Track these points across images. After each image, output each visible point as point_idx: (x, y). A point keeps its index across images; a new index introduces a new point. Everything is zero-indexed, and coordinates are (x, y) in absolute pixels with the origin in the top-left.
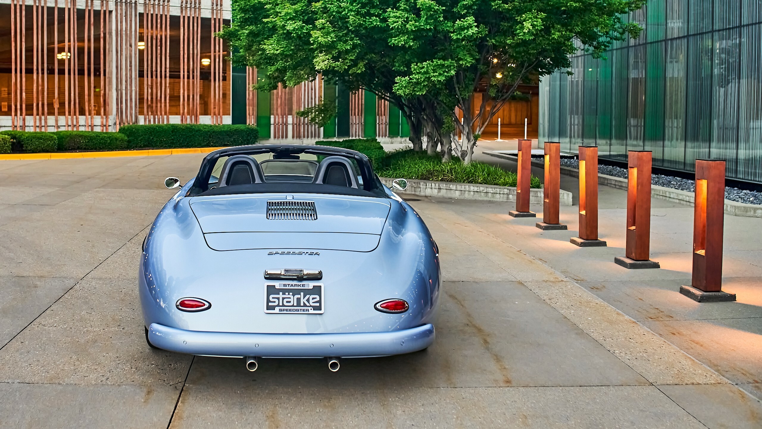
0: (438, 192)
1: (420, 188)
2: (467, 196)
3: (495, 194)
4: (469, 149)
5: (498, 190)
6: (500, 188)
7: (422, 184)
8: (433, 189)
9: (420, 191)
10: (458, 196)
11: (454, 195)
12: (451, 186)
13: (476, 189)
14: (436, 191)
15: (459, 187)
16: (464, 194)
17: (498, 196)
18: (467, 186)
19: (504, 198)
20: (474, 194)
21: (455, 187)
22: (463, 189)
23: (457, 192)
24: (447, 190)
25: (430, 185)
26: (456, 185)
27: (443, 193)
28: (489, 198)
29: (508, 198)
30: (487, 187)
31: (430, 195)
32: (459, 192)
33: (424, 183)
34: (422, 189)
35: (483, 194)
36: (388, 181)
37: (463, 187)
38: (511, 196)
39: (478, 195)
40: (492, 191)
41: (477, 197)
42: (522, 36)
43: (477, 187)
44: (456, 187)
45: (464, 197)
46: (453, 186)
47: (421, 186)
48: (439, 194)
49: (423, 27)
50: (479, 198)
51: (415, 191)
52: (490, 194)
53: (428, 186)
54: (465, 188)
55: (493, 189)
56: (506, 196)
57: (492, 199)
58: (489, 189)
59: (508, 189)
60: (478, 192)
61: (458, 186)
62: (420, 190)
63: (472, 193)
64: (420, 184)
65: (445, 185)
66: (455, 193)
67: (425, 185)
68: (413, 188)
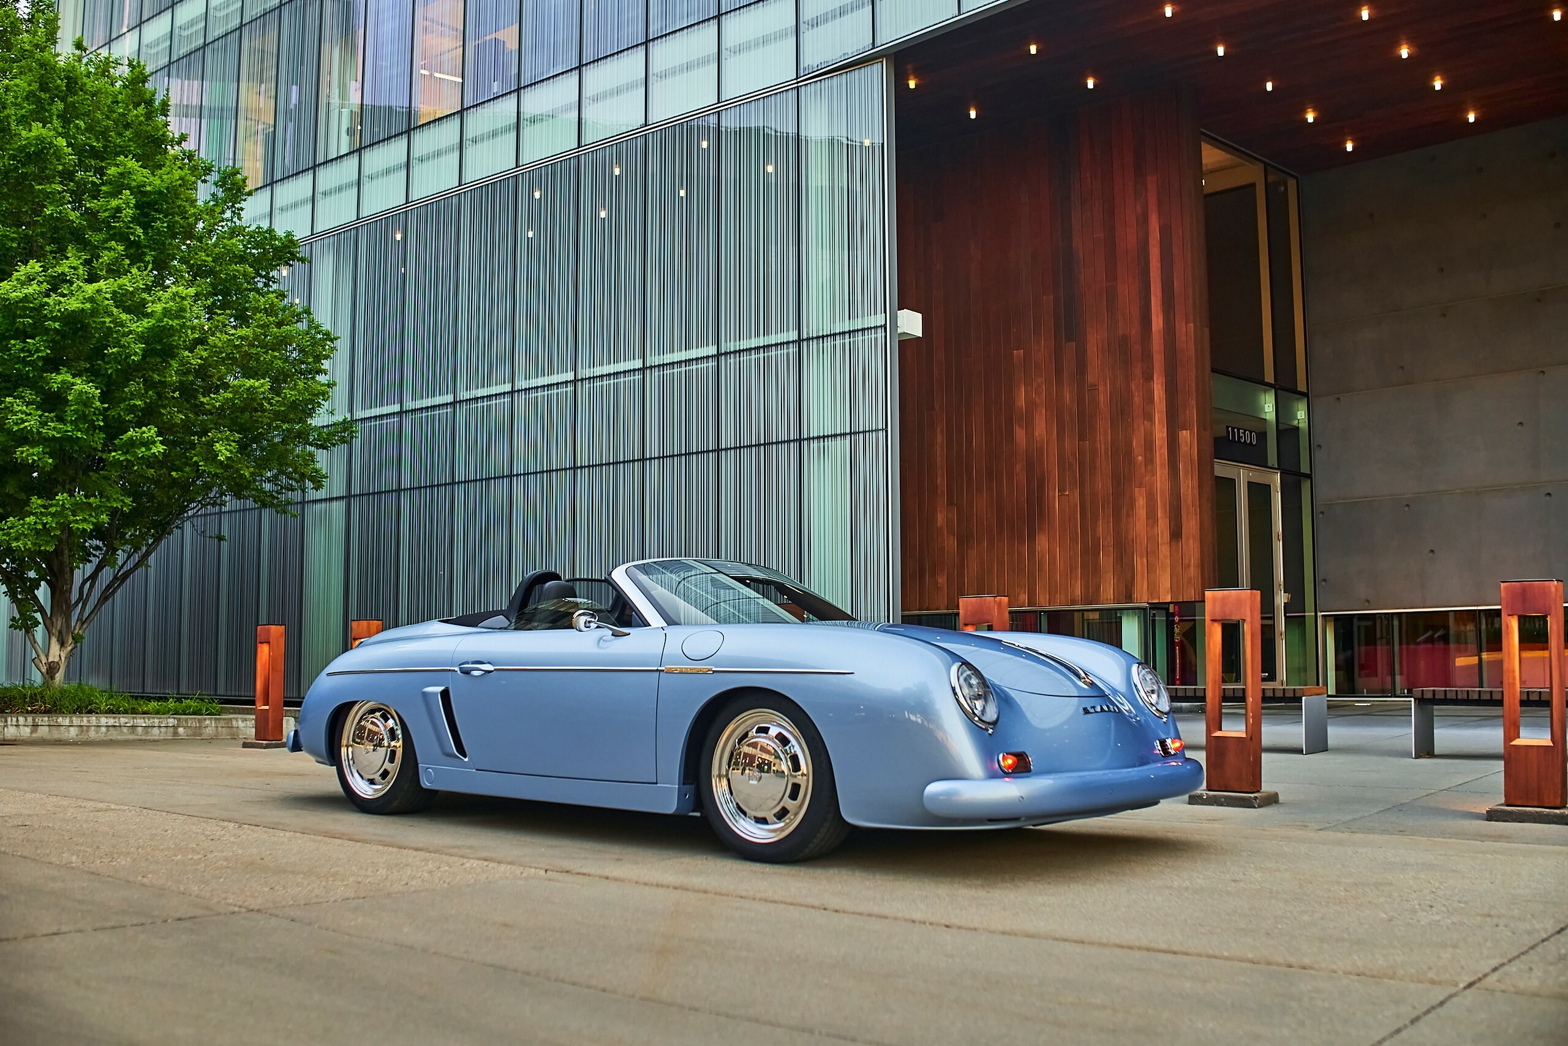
0: (32, 732)
2: (92, 734)
3: (150, 730)
4: (63, 659)
5: (156, 721)
6: (160, 718)
8: (21, 727)
10: (75, 737)
11: (66, 734)
12: (60, 719)
13: (111, 722)
14: (28, 730)
15: (76, 721)
16: (88, 731)
17: (156, 731)
18: (94, 718)
19: (169, 734)
20: (108, 731)
21: (68, 720)
22: (85, 723)
23: (72, 729)
24: (53, 728)
25: (14, 719)
26: (71, 718)
27: (43, 732)
28: (137, 735)
29: (176, 733)
30: (134, 718)
31: (14, 738)
32: (77, 728)
35: (125, 730)
37: (85, 719)
38: (181, 730)
39: (115, 732)
40: (145, 722)
41: (114, 735)
43: (114, 718)
44: (71, 721)
45: (86, 737)
46: (63, 720)
48: (34, 735)
50: (119, 737)
52: (140, 729)
53: (9, 723)
54: (89, 721)
55: (147, 720)
56: (171, 729)
57: (143, 737)
58: (138, 721)
59: (175, 718)
60: (115, 726)
61: (74, 719)
63: (104, 729)
65: (46, 719)
66: (69, 732)
67: (3, 720)
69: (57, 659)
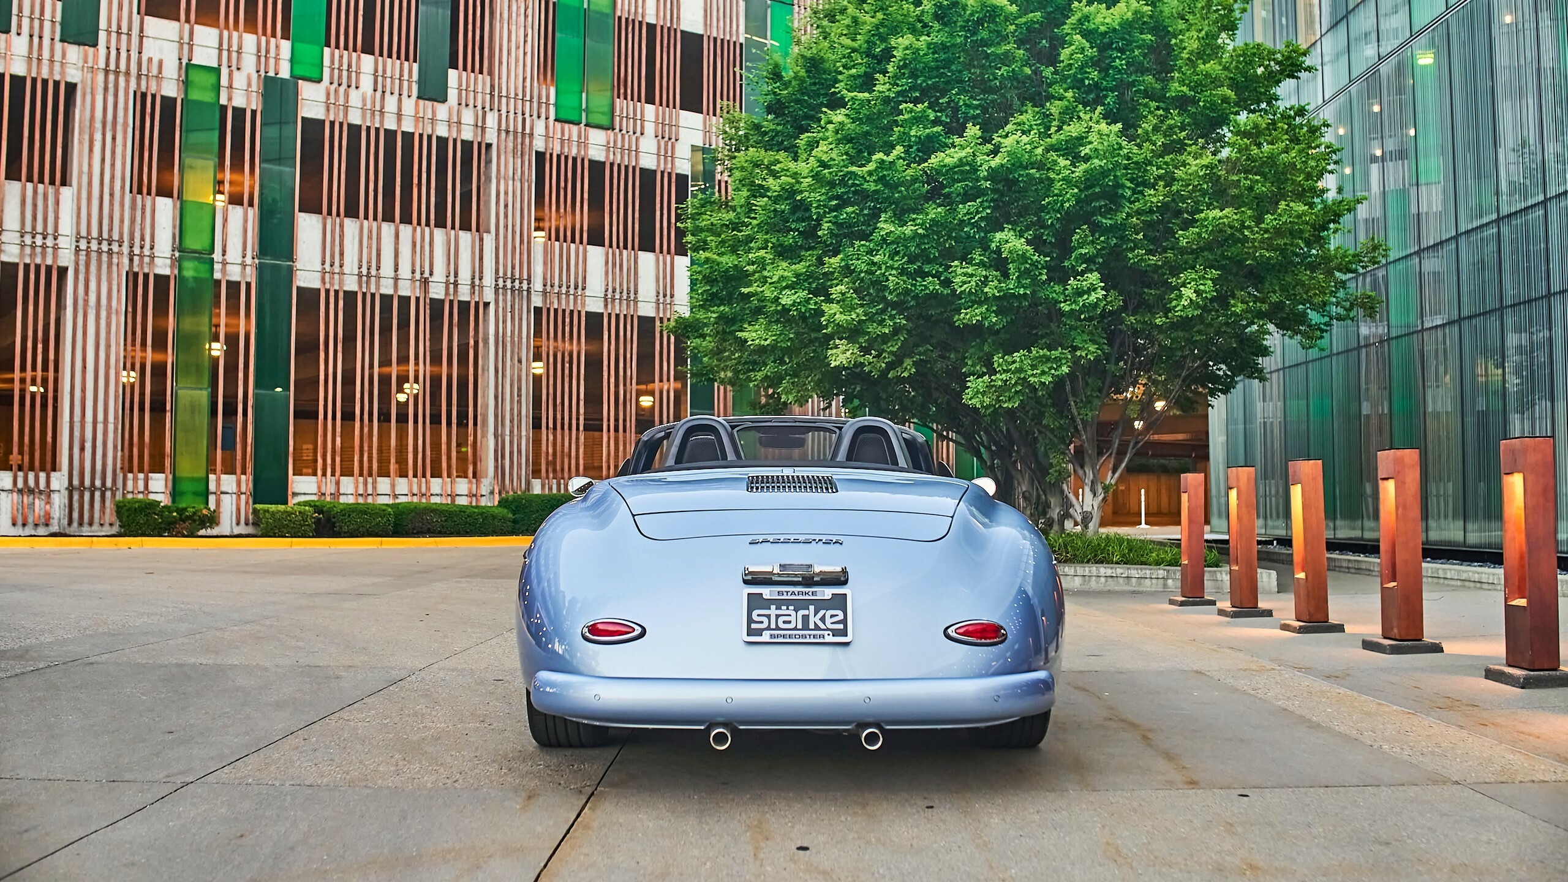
2: (1094, 584)
3: (1142, 580)
4: (1096, 508)
5: (1148, 572)
6: (1151, 570)
12: (1067, 569)
13: (1109, 572)
15: (1080, 570)
16: (1089, 581)
17: (1148, 582)
18: (1094, 568)
20: (1106, 581)
21: (1073, 570)
22: (1087, 573)
23: (1076, 578)
26: (1075, 568)
28: (1132, 586)
29: (1165, 586)
30: (1128, 569)
32: (1080, 578)
35: (1121, 580)
37: (1087, 569)
38: (1170, 582)
39: (1112, 582)
41: (1112, 585)
42: (1181, 311)
43: (1112, 568)
44: (1076, 571)
45: (1089, 587)
50: (1116, 588)
52: (1134, 580)
54: (1090, 571)
57: (1137, 589)
59: (1164, 570)
61: (1078, 568)
63: (1103, 580)
66: (1074, 580)
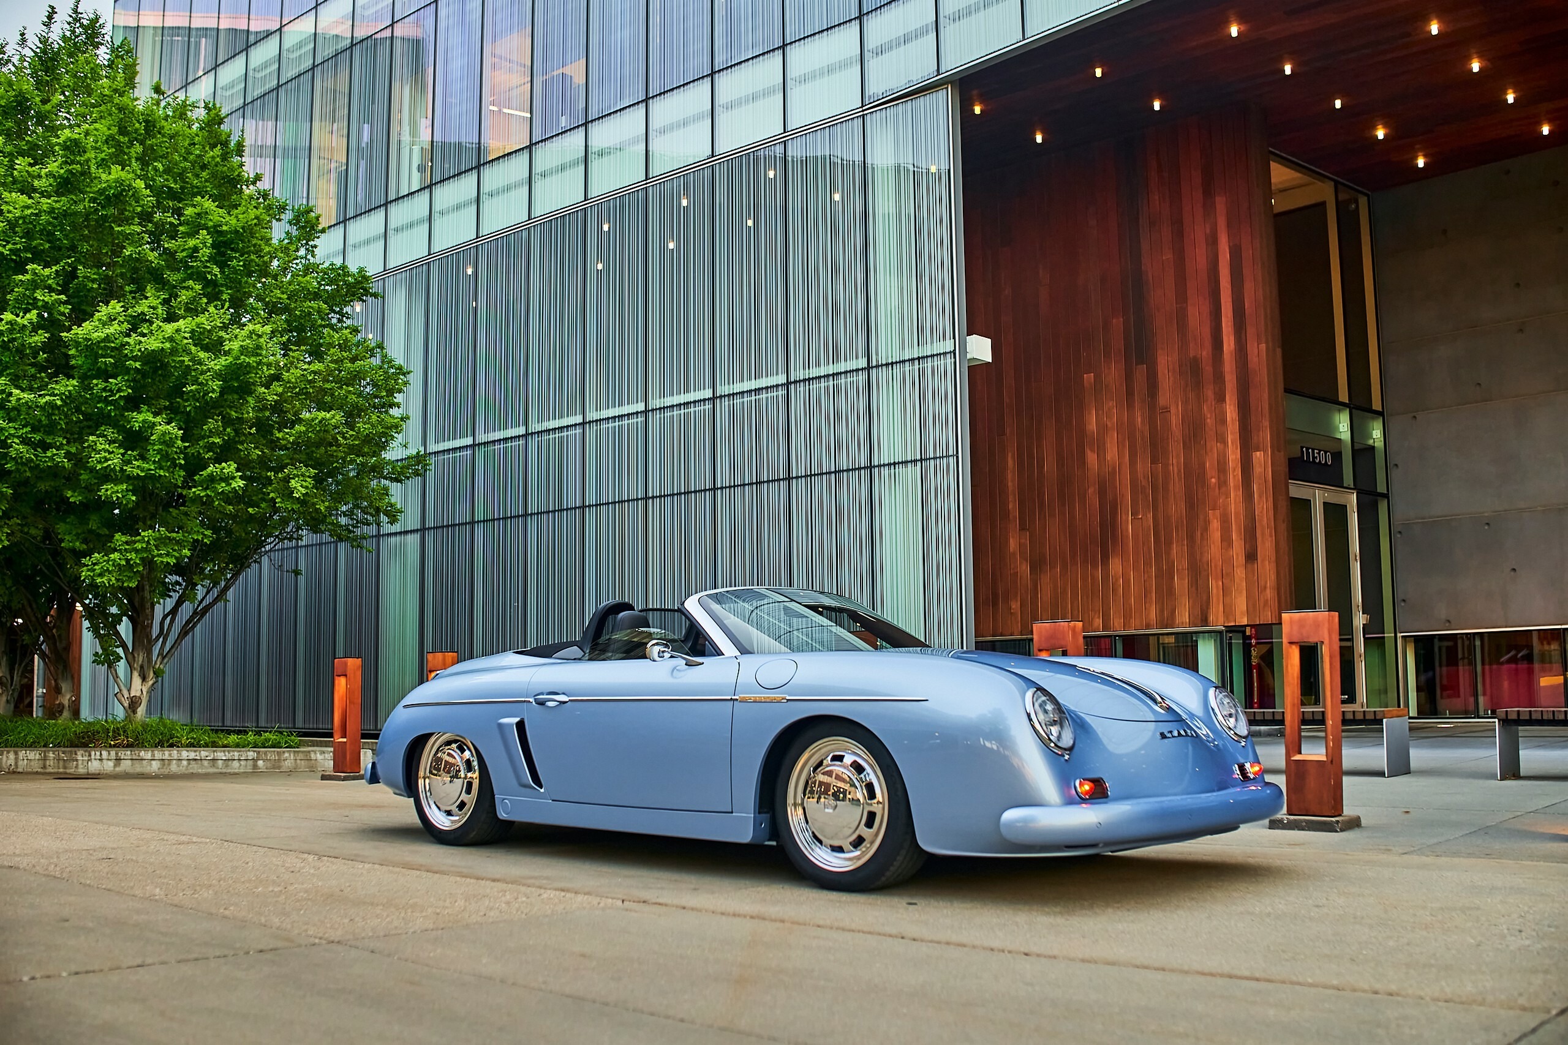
0: (115, 766)
1: (77, 760)
2: (174, 768)
3: (230, 762)
4: (145, 693)
5: (236, 754)
6: (240, 751)
7: (80, 755)
8: (105, 761)
9: (77, 767)
10: (157, 770)
11: (149, 768)
12: (142, 753)
13: (192, 755)
14: (111, 764)
15: (158, 754)
16: (169, 765)
17: (236, 764)
18: (175, 752)
19: (249, 767)
20: (189, 764)
21: (150, 754)
22: (166, 756)
23: (154, 763)
24: (135, 761)
25: (98, 753)
26: (153, 751)
27: (126, 766)
28: (218, 768)
29: (255, 766)
30: (214, 751)
31: (98, 772)
32: (158, 762)
33: (85, 751)
34: (80, 762)
35: (206, 763)
36: (5, 753)
37: (167, 753)
38: (260, 763)
39: (196, 766)
40: (225, 756)
41: (195, 768)
43: (195, 751)
44: (153, 755)
45: (168, 770)
46: (145, 754)
47: (79, 758)
48: (117, 769)
49: (153, 472)
50: (200, 771)
51: (65, 768)
52: (220, 762)
53: (93, 757)
54: (170, 755)
55: (227, 753)
56: (251, 763)
57: (224, 771)
58: (218, 754)
59: (254, 751)
60: (196, 760)
61: (156, 752)
62: (77, 765)
63: (185, 763)
64: (76, 754)
65: (129, 753)
66: (151, 765)
67: (87, 754)
68: (61, 763)
69: (138, 694)
